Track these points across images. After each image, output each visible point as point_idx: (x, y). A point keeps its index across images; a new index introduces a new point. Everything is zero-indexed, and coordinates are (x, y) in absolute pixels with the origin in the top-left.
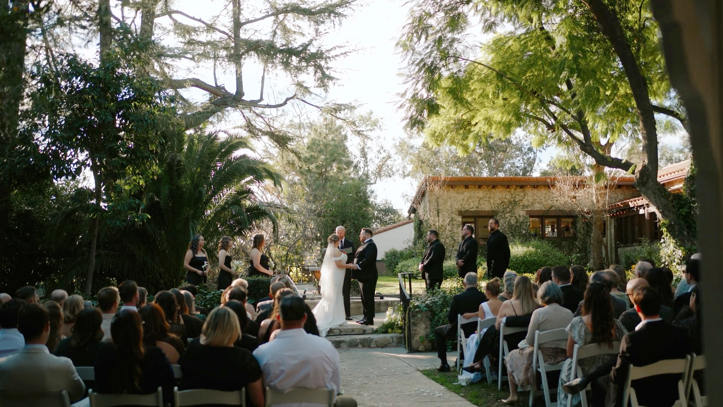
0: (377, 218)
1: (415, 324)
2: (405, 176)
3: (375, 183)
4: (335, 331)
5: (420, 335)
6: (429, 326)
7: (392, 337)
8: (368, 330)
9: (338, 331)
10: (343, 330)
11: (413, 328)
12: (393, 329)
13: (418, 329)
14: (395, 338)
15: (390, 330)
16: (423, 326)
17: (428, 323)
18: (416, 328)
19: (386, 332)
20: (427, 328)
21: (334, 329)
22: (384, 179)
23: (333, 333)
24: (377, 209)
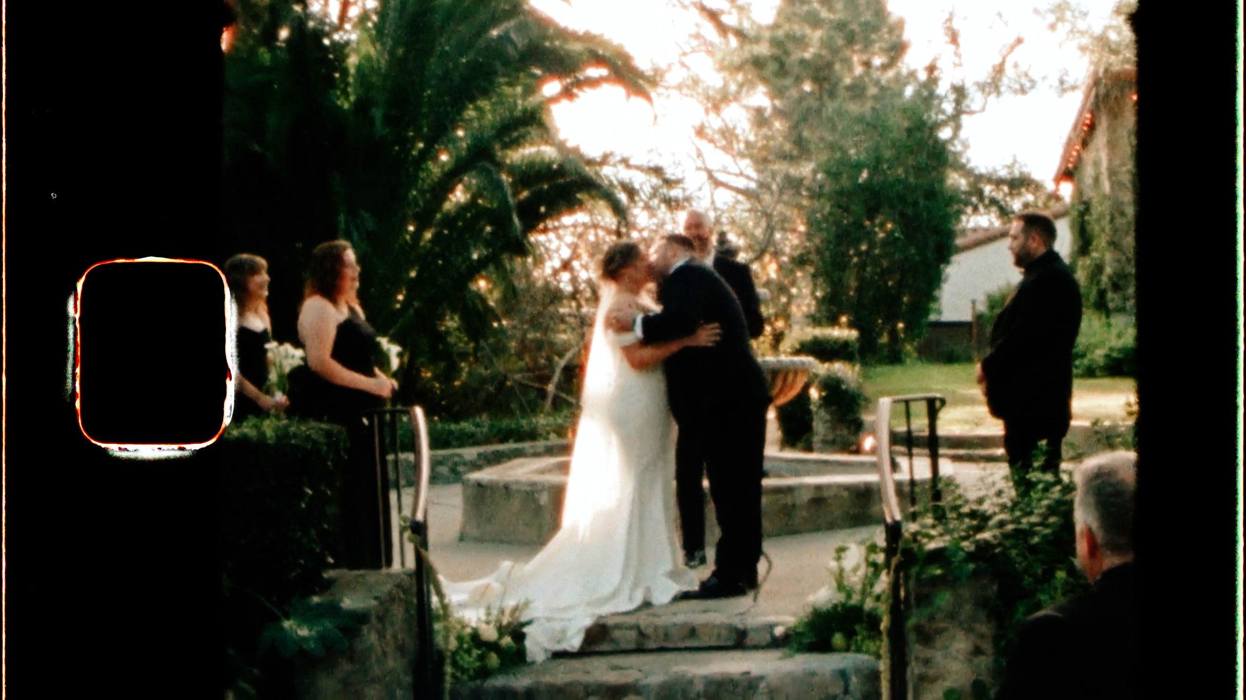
0: (993, 202)
1: (927, 638)
2: (1064, 91)
3: (983, 109)
4: (617, 634)
5: (948, 684)
6: (987, 646)
7: (843, 674)
8: (757, 629)
9: (633, 634)
10: (649, 631)
11: (916, 650)
12: (850, 635)
13: (938, 656)
14: (854, 680)
15: (838, 639)
16: (961, 644)
17: (983, 628)
18: (926, 653)
19: (822, 646)
20: (977, 651)
21: (618, 627)
22: (1007, 97)
23: (612, 641)
24: (990, 180)
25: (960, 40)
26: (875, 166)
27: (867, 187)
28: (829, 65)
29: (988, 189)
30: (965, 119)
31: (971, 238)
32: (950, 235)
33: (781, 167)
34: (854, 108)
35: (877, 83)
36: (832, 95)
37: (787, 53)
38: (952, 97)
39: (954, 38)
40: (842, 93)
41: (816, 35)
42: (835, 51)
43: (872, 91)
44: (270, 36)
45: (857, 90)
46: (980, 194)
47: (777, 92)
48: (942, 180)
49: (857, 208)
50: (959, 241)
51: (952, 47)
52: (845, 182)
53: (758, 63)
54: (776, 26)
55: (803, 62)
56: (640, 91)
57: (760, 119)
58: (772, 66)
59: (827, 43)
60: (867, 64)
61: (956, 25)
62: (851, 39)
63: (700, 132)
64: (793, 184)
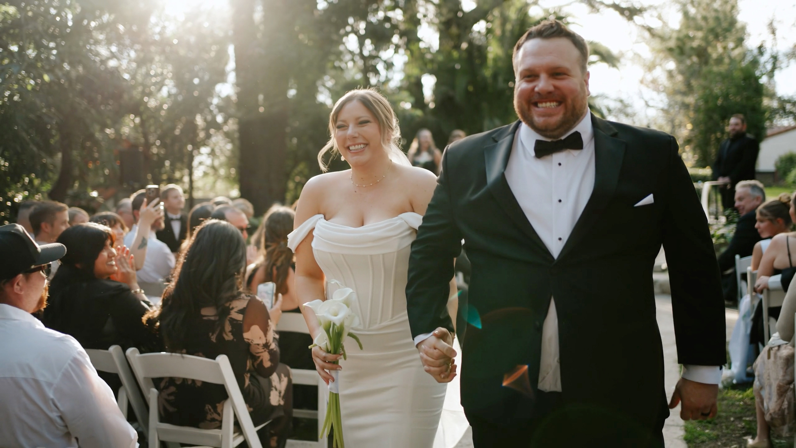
0: (791, 112)
24: (789, 101)
25: (777, 32)
26: (726, 97)
27: (722, 107)
28: (705, 50)
29: (788, 107)
30: (776, 72)
31: (775, 130)
32: (763, 129)
33: (679, 98)
34: (715, 69)
35: (730, 57)
36: (706, 63)
37: (684, 44)
38: (771, 61)
39: (774, 32)
40: (711, 62)
41: (700, 34)
42: (708, 43)
43: (726, 60)
44: (457, 47)
45: (719, 61)
46: (784, 109)
47: (679, 62)
48: (760, 102)
49: (716, 117)
50: (769, 132)
51: (772, 35)
52: (711, 105)
53: (670, 50)
54: (679, 31)
55: (692, 49)
56: (614, 66)
57: (670, 74)
58: (677, 51)
59: (705, 39)
60: (725, 48)
61: (775, 25)
62: (717, 36)
63: (642, 82)
64: (686, 106)
